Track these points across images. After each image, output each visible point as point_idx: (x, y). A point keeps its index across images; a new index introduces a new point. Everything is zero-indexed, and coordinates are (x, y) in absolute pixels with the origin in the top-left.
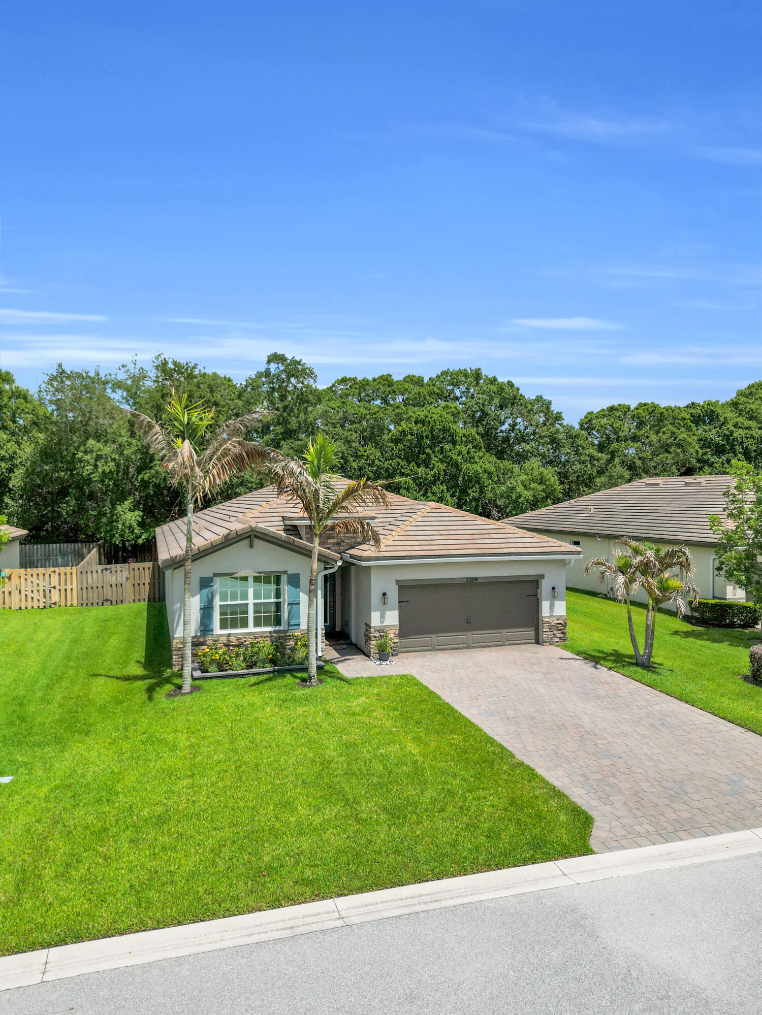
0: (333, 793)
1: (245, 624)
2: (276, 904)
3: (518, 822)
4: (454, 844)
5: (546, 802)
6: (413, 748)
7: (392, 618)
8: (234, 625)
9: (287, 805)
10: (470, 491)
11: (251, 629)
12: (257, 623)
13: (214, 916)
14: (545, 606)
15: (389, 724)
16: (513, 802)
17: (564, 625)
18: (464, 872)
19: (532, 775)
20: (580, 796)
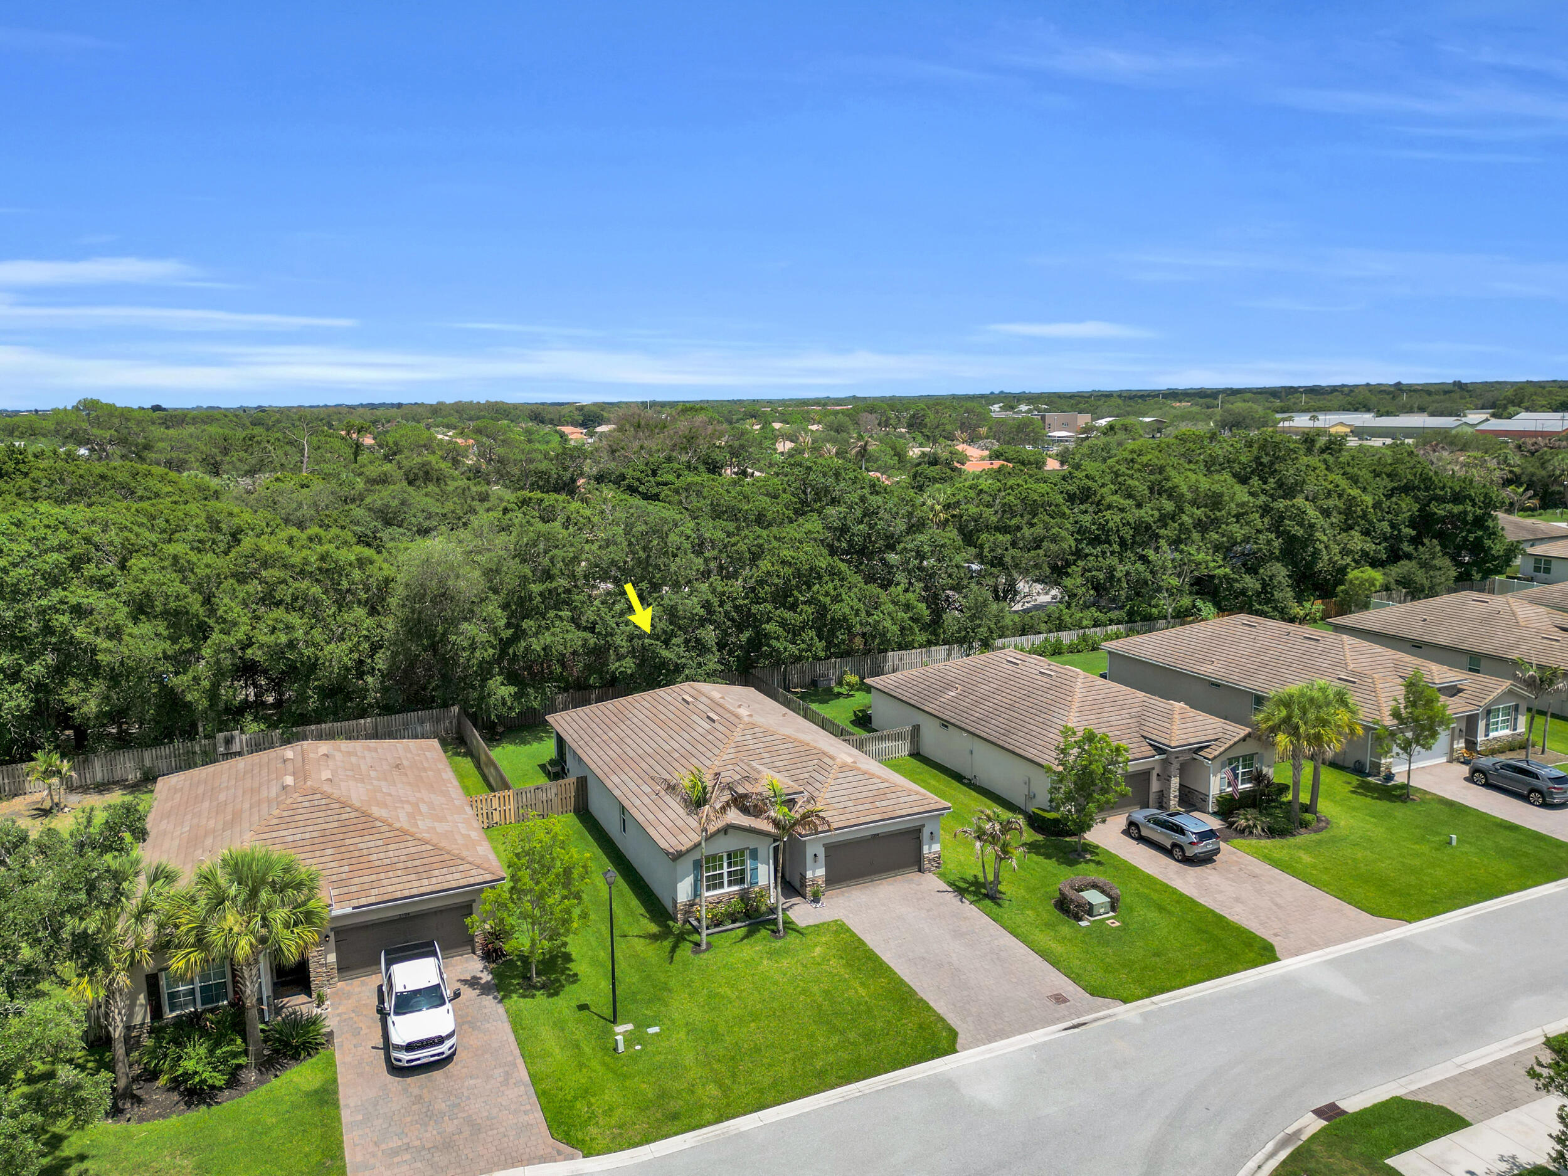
0: (833, 1029)
1: (721, 885)
2: (832, 1088)
3: (924, 1039)
4: (898, 1053)
5: (936, 1025)
6: (862, 992)
7: (821, 872)
8: (715, 887)
9: (811, 1036)
10: (838, 633)
11: (727, 889)
12: (730, 884)
13: (810, 1095)
14: (925, 849)
15: (842, 971)
16: (921, 1027)
17: (939, 857)
18: (904, 1067)
19: (929, 1008)
20: (953, 1020)
